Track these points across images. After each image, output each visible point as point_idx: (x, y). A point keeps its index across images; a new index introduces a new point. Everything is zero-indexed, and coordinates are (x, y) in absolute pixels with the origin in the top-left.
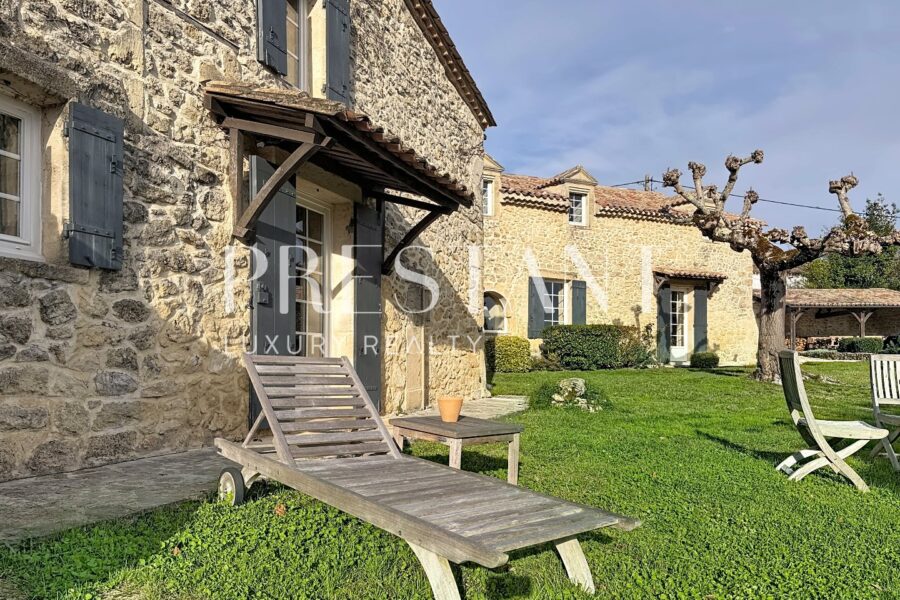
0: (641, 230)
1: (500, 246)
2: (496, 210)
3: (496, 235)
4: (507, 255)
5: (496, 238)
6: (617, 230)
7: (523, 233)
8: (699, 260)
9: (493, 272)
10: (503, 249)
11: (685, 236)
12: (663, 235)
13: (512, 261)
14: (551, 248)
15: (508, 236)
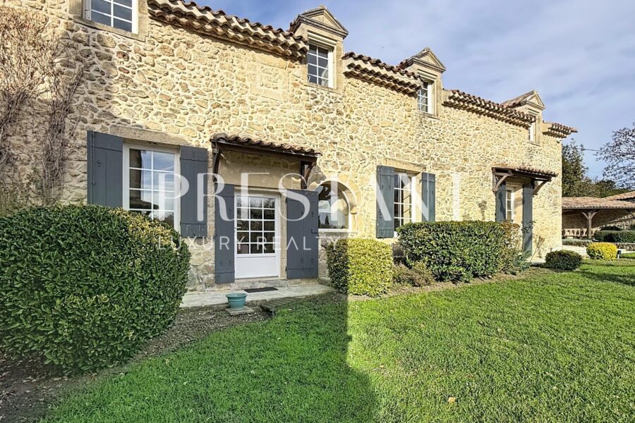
0: (482, 126)
1: (344, 126)
2: (338, 82)
3: (339, 113)
4: (352, 138)
5: (338, 117)
6: (462, 123)
7: (370, 114)
8: (527, 161)
9: (335, 158)
10: (348, 131)
11: (516, 136)
12: (500, 132)
13: (357, 146)
14: (400, 135)
15: (353, 116)
